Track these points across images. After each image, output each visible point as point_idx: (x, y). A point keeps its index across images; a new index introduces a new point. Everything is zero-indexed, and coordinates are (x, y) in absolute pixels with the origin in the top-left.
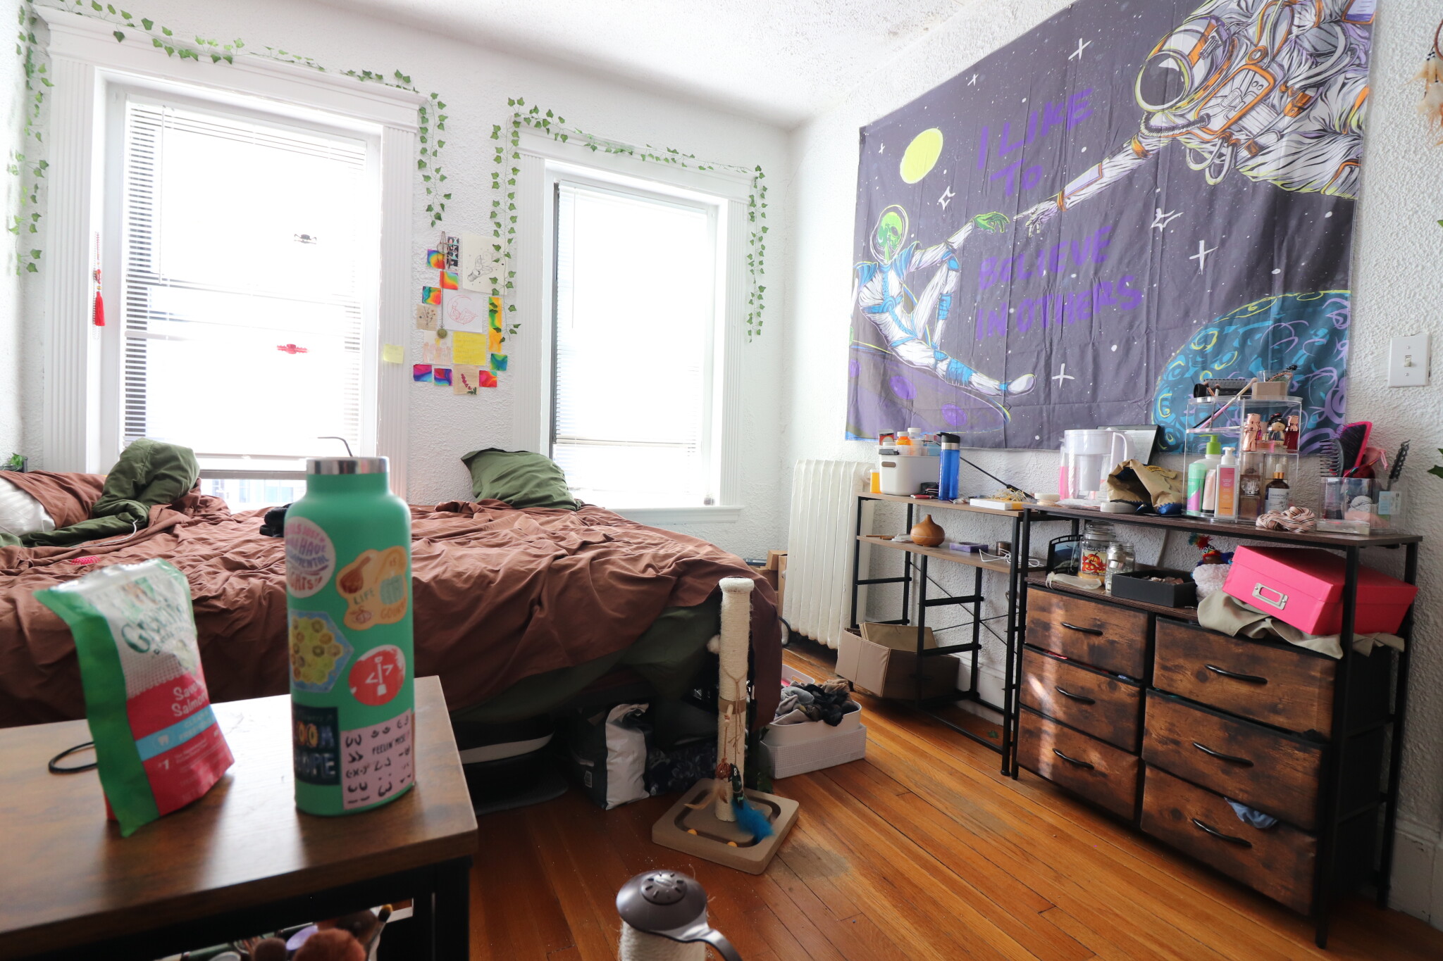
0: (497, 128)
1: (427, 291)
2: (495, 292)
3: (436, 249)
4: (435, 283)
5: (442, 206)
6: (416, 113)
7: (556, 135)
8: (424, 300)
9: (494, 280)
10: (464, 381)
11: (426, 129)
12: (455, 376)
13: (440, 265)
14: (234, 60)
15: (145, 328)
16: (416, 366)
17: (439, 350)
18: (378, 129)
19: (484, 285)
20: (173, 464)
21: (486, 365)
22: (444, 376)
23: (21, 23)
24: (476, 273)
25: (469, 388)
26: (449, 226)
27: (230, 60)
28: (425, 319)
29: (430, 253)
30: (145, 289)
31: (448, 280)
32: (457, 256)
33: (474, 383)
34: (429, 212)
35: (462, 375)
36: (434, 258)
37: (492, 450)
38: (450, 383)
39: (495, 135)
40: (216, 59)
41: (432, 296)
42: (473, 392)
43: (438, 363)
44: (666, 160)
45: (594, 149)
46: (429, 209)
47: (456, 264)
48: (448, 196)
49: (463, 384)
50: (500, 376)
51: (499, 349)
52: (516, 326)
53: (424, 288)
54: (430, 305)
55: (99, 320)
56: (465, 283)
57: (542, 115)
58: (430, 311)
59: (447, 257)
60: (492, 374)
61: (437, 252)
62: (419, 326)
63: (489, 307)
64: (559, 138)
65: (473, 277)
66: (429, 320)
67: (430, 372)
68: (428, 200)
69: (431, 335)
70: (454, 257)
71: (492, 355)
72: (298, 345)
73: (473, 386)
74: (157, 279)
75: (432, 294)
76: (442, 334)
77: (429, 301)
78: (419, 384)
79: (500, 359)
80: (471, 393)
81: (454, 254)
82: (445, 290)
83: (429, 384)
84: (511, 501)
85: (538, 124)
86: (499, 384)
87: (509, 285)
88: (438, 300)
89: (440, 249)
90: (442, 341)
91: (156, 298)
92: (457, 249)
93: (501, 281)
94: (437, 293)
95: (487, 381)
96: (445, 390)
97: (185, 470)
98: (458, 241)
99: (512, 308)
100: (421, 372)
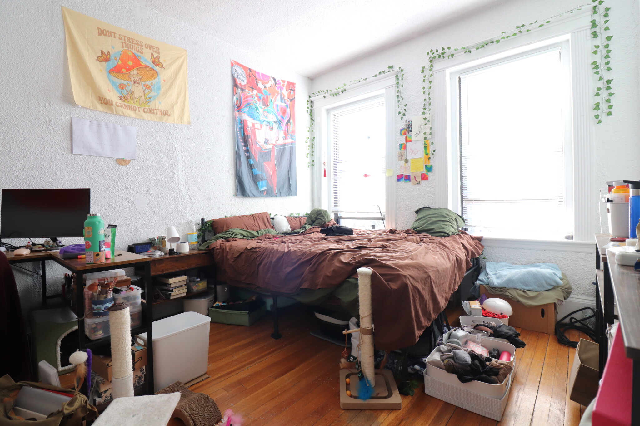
0: (424, 68)
1: (401, 145)
2: (425, 138)
3: (403, 128)
4: (404, 142)
5: (405, 110)
6: (395, 78)
7: (449, 56)
8: (400, 149)
9: (425, 133)
10: (415, 179)
11: (398, 82)
12: (412, 178)
13: (405, 134)
14: (346, 90)
15: (337, 176)
16: (398, 176)
17: (406, 168)
18: (383, 91)
19: (422, 136)
20: (321, 215)
21: (424, 171)
22: (408, 178)
23: (308, 104)
24: (418, 132)
25: (417, 182)
26: (407, 118)
27: (345, 90)
28: (401, 156)
29: (401, 130)
30: (337, 164)
31: (408, 139)
32: (411, 128)
33: (419, 179)
34: (400, 114)
35: (415, 177)
36: (403, 132)
37: (426, 207)
38: (410, 181)
39: (423, 71)
40: (343, 92)
41: (403, 147)
42: (419, 183)
43: (406, 173)
44: (515, 34)
45: (470, 52)
46: (400, 113)
47: (411, 131)
48: (406, 105)
49: (415, 180)
50: (430, 174)
51: (429, 163)
52: (434, 151)
53: (400, 144)
54: (402, 151)
55: (325, 176)
56: (414, 138)
57: (441, 51)
58: (402, 153)
59: (408, 129)
60: (426, 175)
61: (404, 129)
62: (399, 160)
63: (424, 145)
64: (450, 57)
65: (417, 135)
66: (402, 156)
67: (403, 177)
68: (399, 110)
69: (403, 162)
70: (410, 129)
71: (426, 166)
72: (367, 174)
73: (418, 181)
74: (336, 161)
75: (403, 146)
76: (407, 161)
77: (402, 149)
78: (400, 182)
79: (429, 167)
80: (418, 183)
81: (410, 127)
82: (407, 143)
83: (403, 183)
84: (417, 230)
85: (440, 56)
86: (429, 178)
87: (431, 134)
88: (405, 148)
89: (405, 127)
90: (407, 164)
91: (340, 167)
92: (411, 125)
93: (428, 133)
94: (404, 145)
95: (424, 177)
96: (409, 184)
97: (324, 217)
98: (412, 122)
99: (432, 143)
100: (400, 178)
